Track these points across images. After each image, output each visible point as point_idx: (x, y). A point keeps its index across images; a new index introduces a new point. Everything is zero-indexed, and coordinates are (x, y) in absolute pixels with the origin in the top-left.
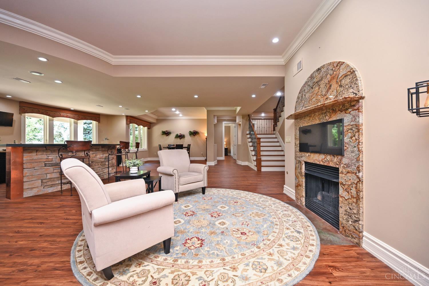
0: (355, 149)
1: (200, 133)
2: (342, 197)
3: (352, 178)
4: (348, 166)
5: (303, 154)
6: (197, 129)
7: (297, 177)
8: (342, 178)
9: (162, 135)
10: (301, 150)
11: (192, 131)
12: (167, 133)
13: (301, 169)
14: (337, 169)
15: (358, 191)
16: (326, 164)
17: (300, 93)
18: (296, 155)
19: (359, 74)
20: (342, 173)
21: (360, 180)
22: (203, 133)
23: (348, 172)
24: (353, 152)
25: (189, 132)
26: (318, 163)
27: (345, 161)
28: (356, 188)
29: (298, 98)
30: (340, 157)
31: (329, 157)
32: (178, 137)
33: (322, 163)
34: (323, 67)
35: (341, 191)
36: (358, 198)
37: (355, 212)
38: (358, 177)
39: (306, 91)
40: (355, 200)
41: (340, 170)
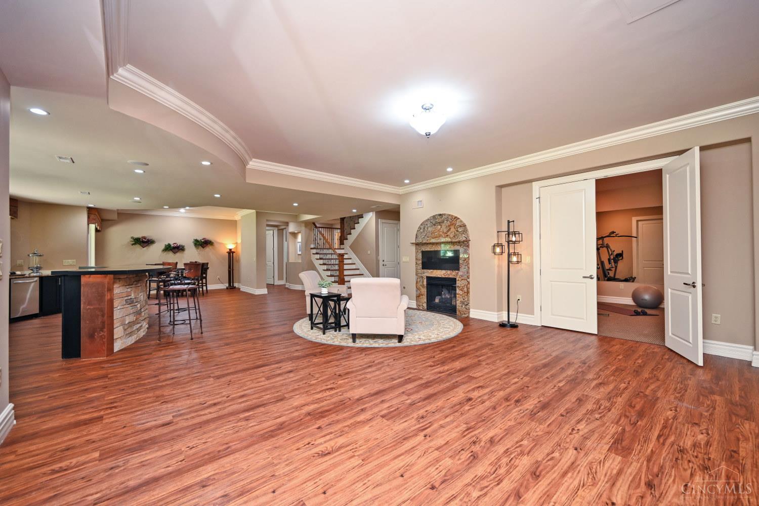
0: (466, 267)
1: (215, 244)
2: (458, 294)
3: (465, 282)
4: (462, 276)
5: (425, 270)
6: (209, 237)
7: (418, 289)
8: (458, 283)
9: (132, 244)
10: (423, 268)
11: (199, 239)
12: (144, 242)
13: (423, 282)
14: (455, 279)
15: (468, 289)
16: (446, 277)
17: (421, 225)
18: (417, 272)
19: (468, 227)
20: (458, 280)
21: (469, 283)
22: (222, 243)
23: (462, 280)
24: (465, 268)
25: (193, 241)
26: (440, 276)
27: (460, 273)
28: (467, 287)
29: (420, 228)
30: (457, 271)
31: (449, 272)
32: (171, 250)
33: (443, 276)
34: (445, 214)
35: (458, 291)
36: (468, 292)
37: (466, 300)
38: (468, 281)
39: (428, 225)
40: (466, 294)
41: (457, 279)
